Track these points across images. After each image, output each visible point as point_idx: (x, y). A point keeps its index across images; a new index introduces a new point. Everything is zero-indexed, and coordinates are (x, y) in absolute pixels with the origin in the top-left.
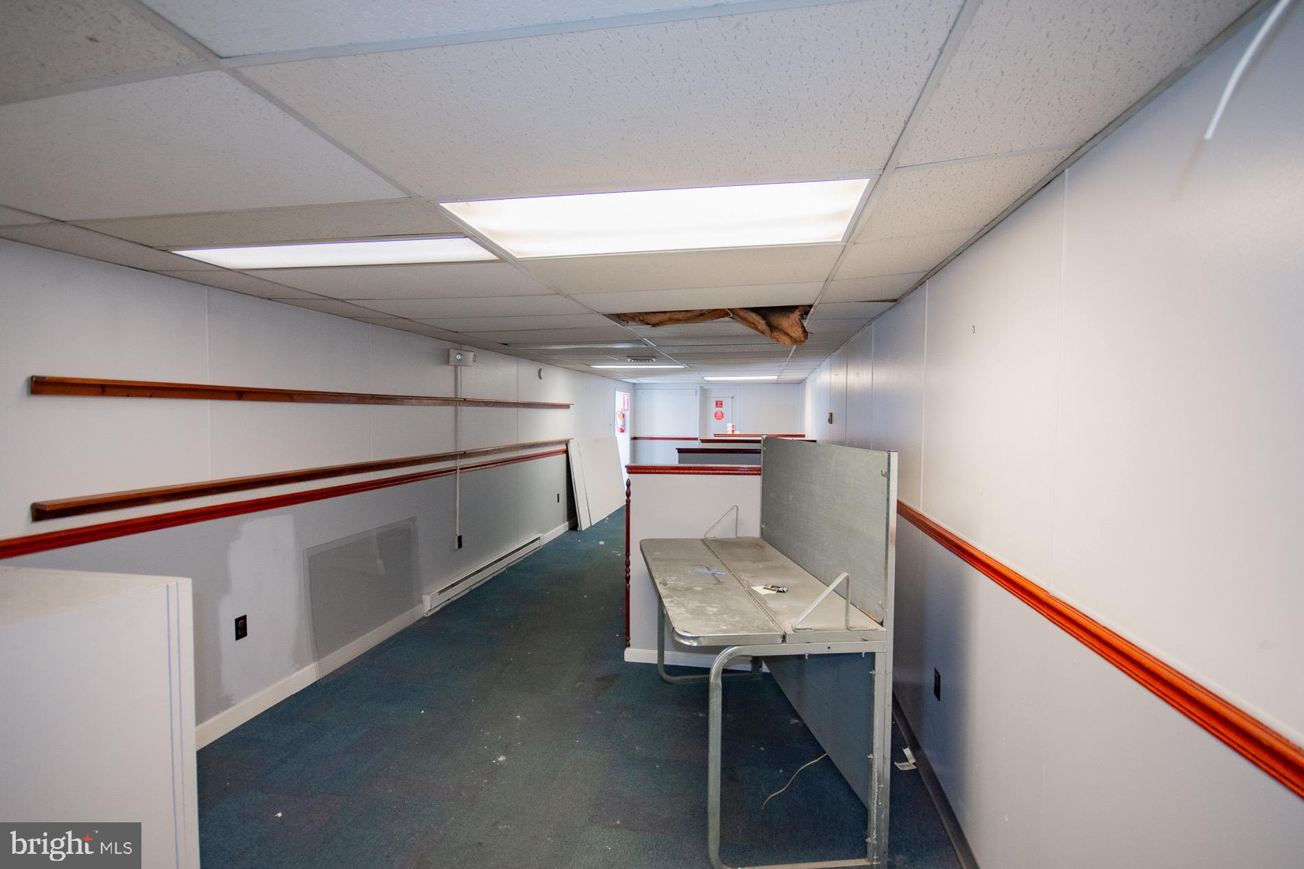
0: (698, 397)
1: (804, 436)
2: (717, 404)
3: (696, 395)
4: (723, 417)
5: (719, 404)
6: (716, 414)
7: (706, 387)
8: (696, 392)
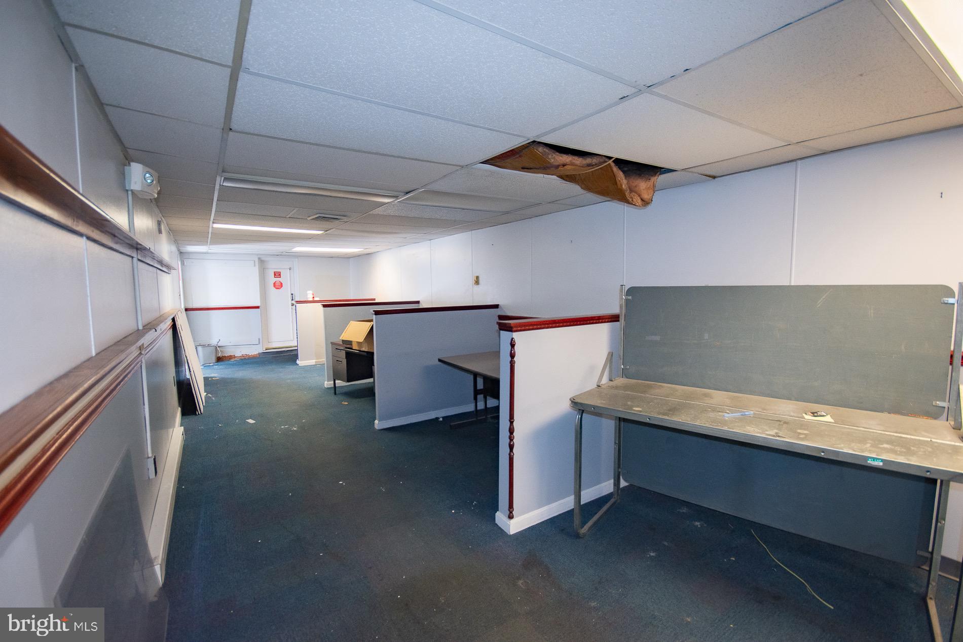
0: (257, 268)
1: (374, 299)
2: (275, 275)
3: (255, 266)
4: (282, 286)
5: (277, 274)
6: (274, 283)
7: (263, 259)
8: (255, 262)
